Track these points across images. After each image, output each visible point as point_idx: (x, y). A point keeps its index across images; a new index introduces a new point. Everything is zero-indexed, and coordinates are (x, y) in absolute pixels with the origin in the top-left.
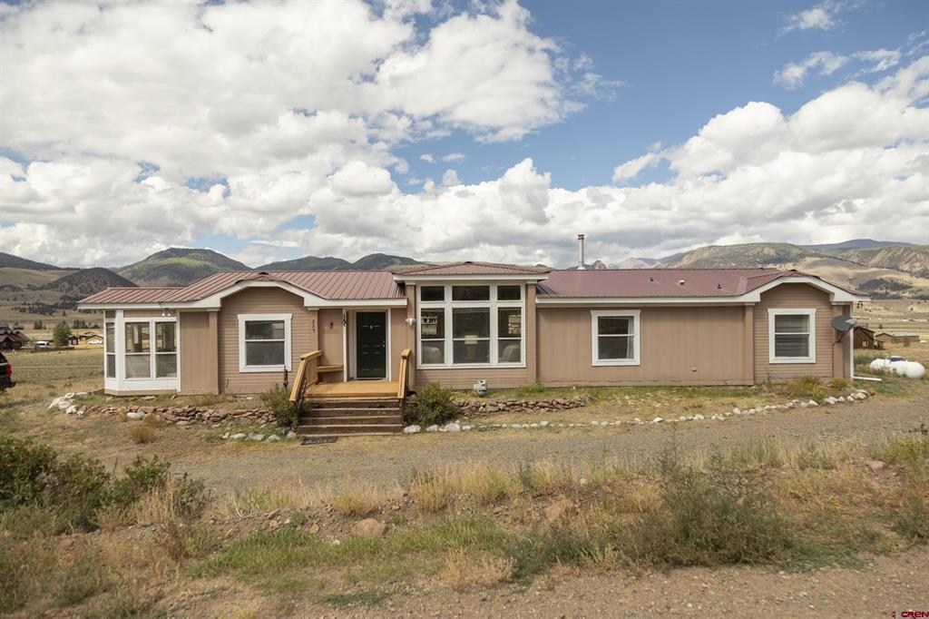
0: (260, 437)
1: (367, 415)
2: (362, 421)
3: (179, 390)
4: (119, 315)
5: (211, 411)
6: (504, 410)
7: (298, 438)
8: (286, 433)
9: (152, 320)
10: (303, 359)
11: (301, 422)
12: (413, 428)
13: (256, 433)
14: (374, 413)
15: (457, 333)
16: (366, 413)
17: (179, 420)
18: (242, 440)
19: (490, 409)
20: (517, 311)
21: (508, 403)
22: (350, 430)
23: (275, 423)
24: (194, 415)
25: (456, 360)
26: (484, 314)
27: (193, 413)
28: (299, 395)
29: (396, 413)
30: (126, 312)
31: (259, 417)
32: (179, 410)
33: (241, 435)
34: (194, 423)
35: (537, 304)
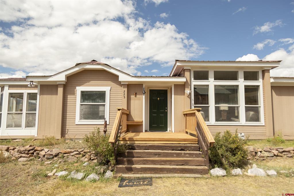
0: (80, 175)
1: (173, 156)
2: (170, 162)
3: (36, 135)
4: (6, 88)
5: (46, 150)
6: (277, 156)
7: (115, 177)
8: (104, 172)
9: (25, 92)
10: (119, 110)
11: (118, 162)
13: (78, 171)
14: (178, 155)
15: (217, 102)
16: (171, 155)
17: (21, 157)
18: (64, 178)
19: (266, 154)
20: (256, 88)
21: (281, 150)
22: (161, 171)
23: (95, 161)
24: (33, 153)
25: (217, 120)
26: (234, 90)
27: (31, 152)
28: (117, 137)
29: (197, 156)
30: (10, 86)
31: (84, 156)
32: (22, 149)
33: (64, 173)
34: (31, 160)
35: (272, 83)
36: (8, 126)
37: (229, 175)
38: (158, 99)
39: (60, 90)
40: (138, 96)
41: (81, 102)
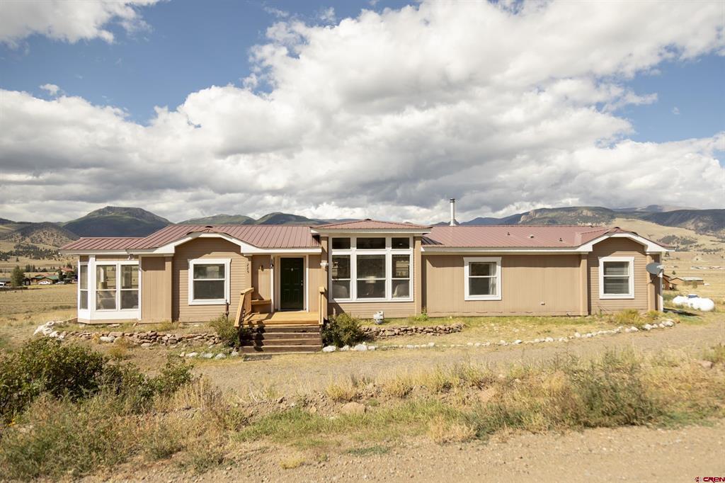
0: (210, 355)
1: (293, 338)
2: (290, 343)
3: (140, 319)
4: (92, 260)
5: (169, 335)
6: (399, 334)
7: (240, 356)
8: (230, 352)
9: (119, 263)
10: (242, 294)
11: (243, 344)
12: (330, 348)
13: (207, 352)
14: (298, 336)
15: (359, 274)
16: (292, 336)
17: (144, 342)
18: (196, 358)
19: (387, 333)
20: (406, 258)
21: (402, 329)
22: (281, 349)
23: (219, 345)
24: (155, 339)
25: (359, 296)
26: (381, 260)
27: (154, 337)
28: (241, 322)
29: (315, 336)
30: (97, 257)
31: (208, 340)
32: (143, 335)
33: (194, 354)
34: (155, 345)
35: (422, 252)
36: (98, 308)
37: (337, 350)
38: (292, 269)
39: (168, 265)
40: (265, 270)
41: (194, 278)
